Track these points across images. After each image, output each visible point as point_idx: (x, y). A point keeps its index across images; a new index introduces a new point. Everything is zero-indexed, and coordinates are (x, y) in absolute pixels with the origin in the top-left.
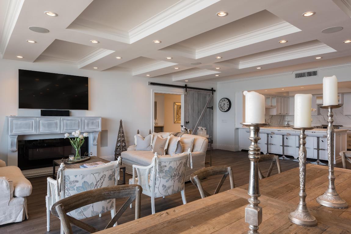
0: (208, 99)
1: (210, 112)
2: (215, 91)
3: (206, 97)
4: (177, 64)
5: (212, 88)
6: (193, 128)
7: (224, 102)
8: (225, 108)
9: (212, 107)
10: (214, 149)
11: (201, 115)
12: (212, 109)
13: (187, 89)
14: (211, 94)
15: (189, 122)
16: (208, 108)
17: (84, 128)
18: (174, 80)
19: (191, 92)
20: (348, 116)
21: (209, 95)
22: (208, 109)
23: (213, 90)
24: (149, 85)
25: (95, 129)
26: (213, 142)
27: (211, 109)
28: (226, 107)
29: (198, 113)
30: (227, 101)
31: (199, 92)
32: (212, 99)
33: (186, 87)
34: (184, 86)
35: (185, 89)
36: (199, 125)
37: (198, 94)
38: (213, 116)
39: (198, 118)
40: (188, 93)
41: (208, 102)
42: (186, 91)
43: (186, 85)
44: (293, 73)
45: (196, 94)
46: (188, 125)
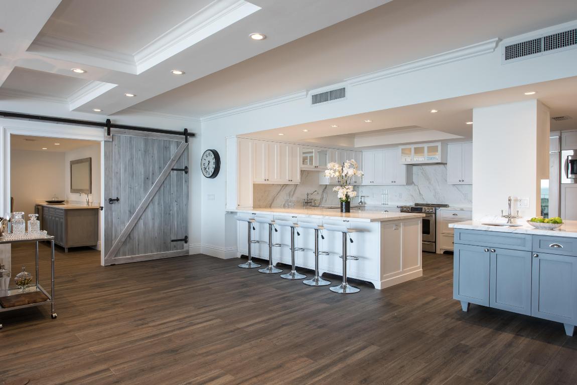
0: (173, 150)
1: (179, 180)
2: (193, 135)
3: (169, 148)
5: (186, 130)
6: (130, 212)
7: (208, 159)
8: (210, 171)
9: (186, 168)
10: (191, 253)
11: (153, 183)
12: (186, 173)
13: (112, 129)
14: (183, 141)
15: (118, 200)
16: (173, 169)
19: (126, 135)
20: (458, 186)
21: (178, 144)
22: (175, 172)
23: (187, 134)
26: (190, 239)
27: (184, 172)
29: (145, 183)
30: (214, 155)
31: (148, 135)
32: (186, 153)
33: (108, 125)
34: (105, 121)
35: (106, 128)
36: (150, 206)
37: (146, 141)
38: (188, 187)
39: (146, 190)
40: (116, 138)
41: (175, 157)
42: (109, 134)
43: (108, 121)
44: (307, 94)
45: (138, 139)
46: (115, 206)
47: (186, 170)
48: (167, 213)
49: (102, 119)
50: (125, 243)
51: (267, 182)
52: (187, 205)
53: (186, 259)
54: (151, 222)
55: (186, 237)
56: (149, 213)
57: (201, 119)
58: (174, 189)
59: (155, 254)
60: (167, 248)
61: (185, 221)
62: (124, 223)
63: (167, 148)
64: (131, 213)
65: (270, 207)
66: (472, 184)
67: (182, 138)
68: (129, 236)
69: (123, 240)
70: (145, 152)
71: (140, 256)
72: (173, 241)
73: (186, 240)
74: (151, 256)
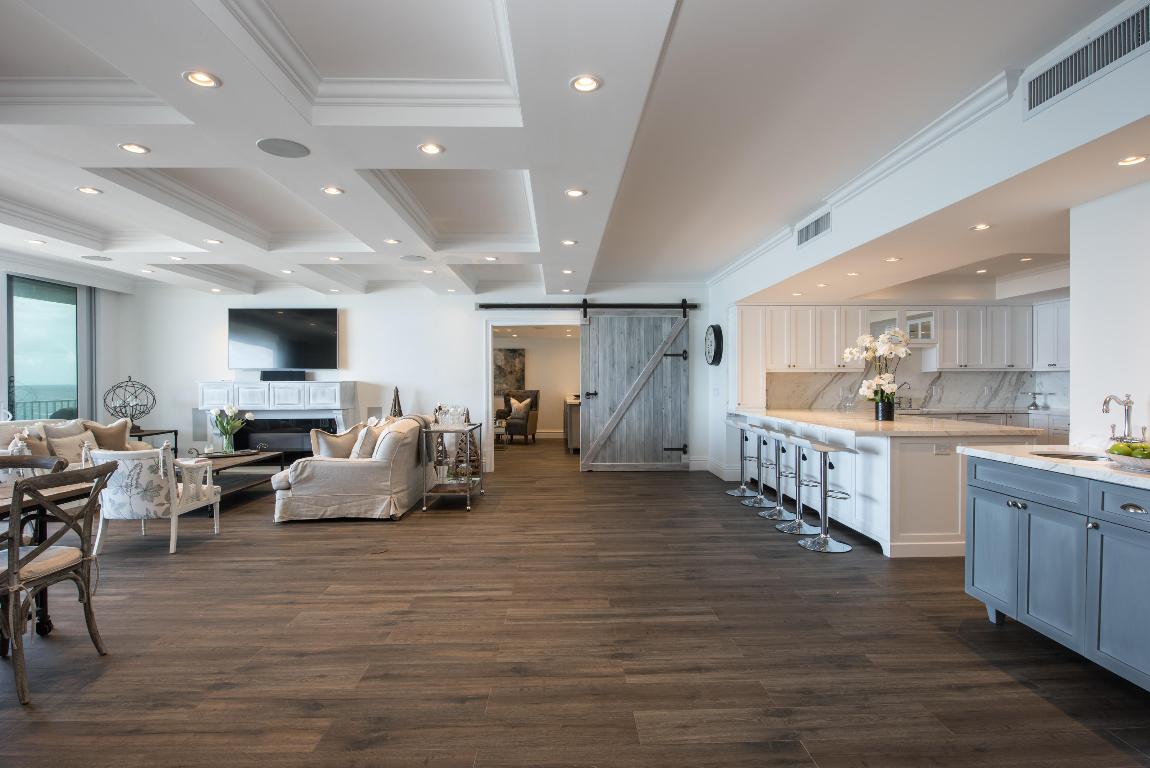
0: (667, 329)
1: (675, 367)
2: (694, 307)
3: (660, 326)
5: (684, 301)
6: (610, 408)
9: (685, 352)
11: (639, 374)
12: (686, 358)
13: (589, 310)
14: (681, 316)
15: (596, 394)
16: (665, 355)
19: (605, 316)
21: (673, 320)
23: (685, 306)
26: (691, 449)
27: (681, 358)
29: (628, 372)
31: (632, 313)
32: (684, 332)
33: (585, 306)
34: (580, 302)
35: (582, 309)
36: (634, 403)
37: (630, 321)
38: (688, 378)
39: (630, 381)
40: (594, 321)
41: (669, 338)
42: (585, 316)
43: (585, 300)
44: (792, 231)
45: (620, 319)
46: (592, 401)
47: (685, 355)
48: (657, 412)
49: (578, 300)
50: (604, 446)
51: (791, 370)
52: (686, 402)
53: (684, 475)
54: (637, 422)
55: (685, 446)
56: (634, 411)
57: (708, 283)
58: (668, 381)
59: (642, 465)
60: (656, 459)
61: (683, 423)
62: (603, 423)
63: (657, 327)
64: (612, 410)
65: (810, 408)
66: (1069, 371)
67: (679, 312)
68: (610, 438)
69: (602, 443)
70: (629, 334)
71: (622, 465)
72: (666, 449)
73: (684, 449)
74: (636, 466)
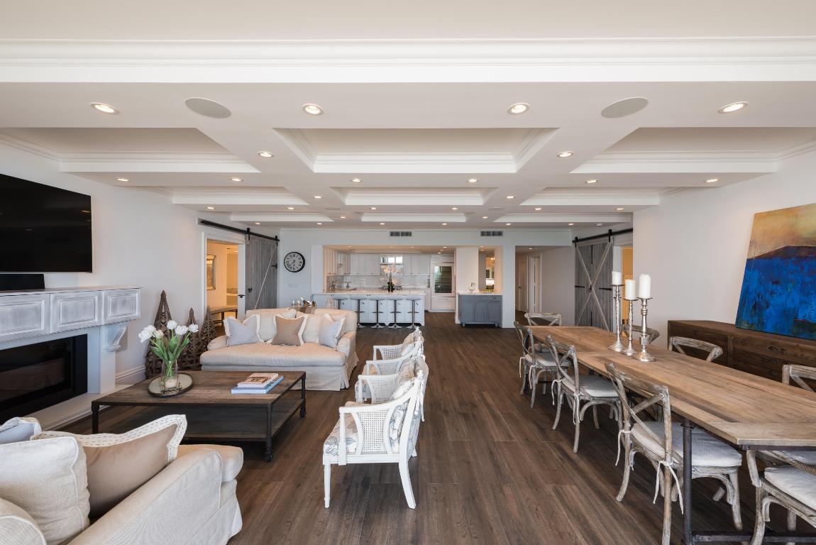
4: (307, 204)
7: (294, 258)
8: (295, 267)
12: (276, 268)
17: (106, 316)
18: (233, 220)
24: (199, 223)
25: (129, 314)
28: (297, 266)
30: (299, 256)
